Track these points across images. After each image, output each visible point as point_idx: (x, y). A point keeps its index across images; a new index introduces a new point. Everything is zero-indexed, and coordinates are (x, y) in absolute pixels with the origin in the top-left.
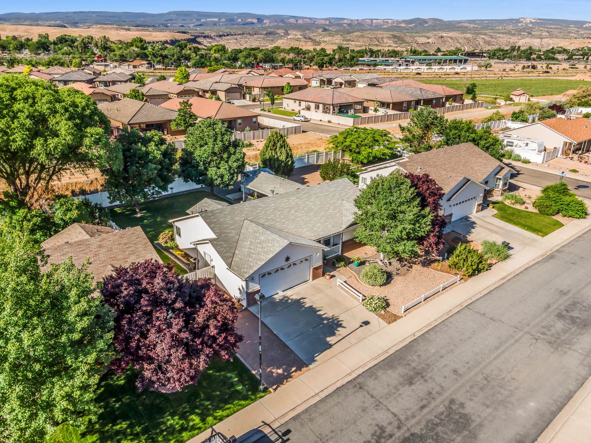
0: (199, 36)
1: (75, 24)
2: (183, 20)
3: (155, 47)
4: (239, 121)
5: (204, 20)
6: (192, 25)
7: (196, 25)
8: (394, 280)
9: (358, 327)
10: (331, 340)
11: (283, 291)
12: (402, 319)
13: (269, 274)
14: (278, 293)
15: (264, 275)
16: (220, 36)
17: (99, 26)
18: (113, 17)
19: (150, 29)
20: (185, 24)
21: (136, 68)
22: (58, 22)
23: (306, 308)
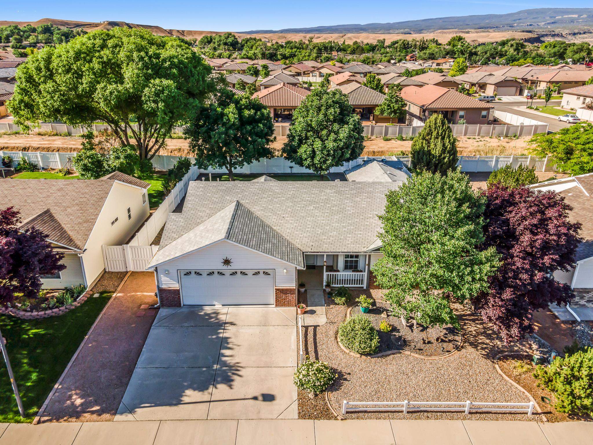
0: (546, 35)
1: (420, 31)
2: (533, 18)
3: (464, 44)
4: (461, 113)
5: (560, 17)
6: (543, 23)
7: (548, 23)
8: (399, 355)
9: (250, 397)
10: (191, 395)
11: (223, 305)
12: (332, 422)
13: (198, 274)
14: (214, 305)
15: (188, 274)
16: (574, 34)
17: (440, 31)
18: (458, 21)
19: (491, 30)
20: (535, 22)
21: (439, 65)
22: (406, 30)
23: (218, 338)
